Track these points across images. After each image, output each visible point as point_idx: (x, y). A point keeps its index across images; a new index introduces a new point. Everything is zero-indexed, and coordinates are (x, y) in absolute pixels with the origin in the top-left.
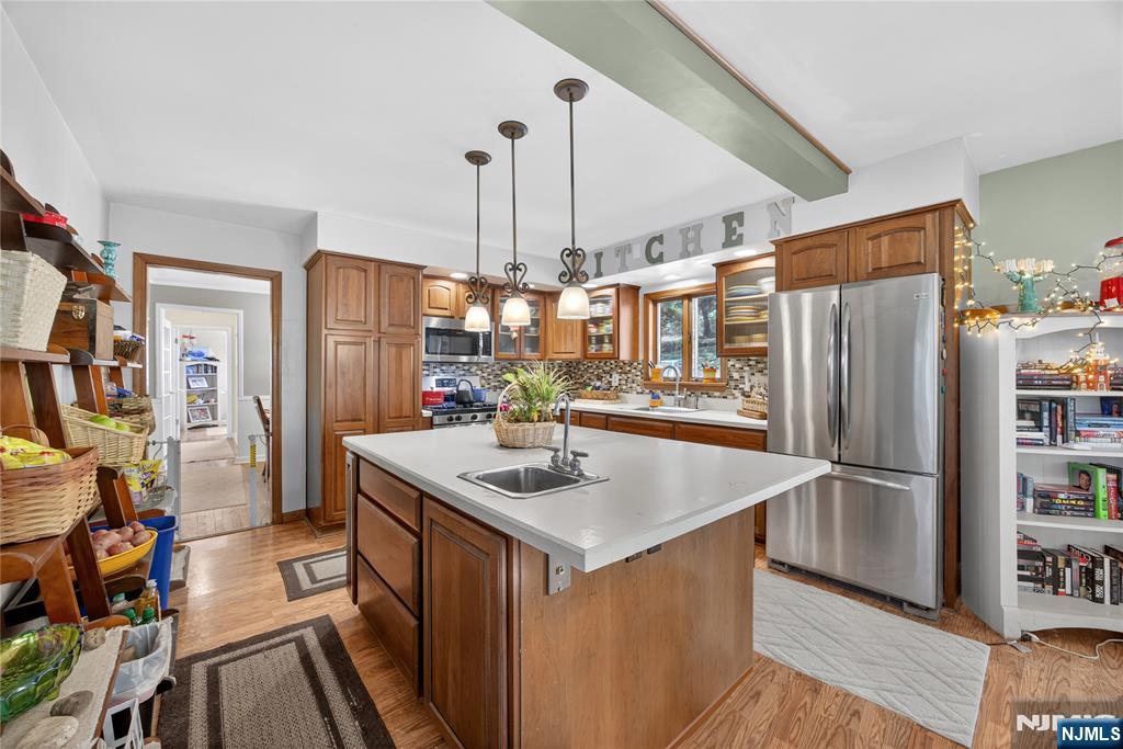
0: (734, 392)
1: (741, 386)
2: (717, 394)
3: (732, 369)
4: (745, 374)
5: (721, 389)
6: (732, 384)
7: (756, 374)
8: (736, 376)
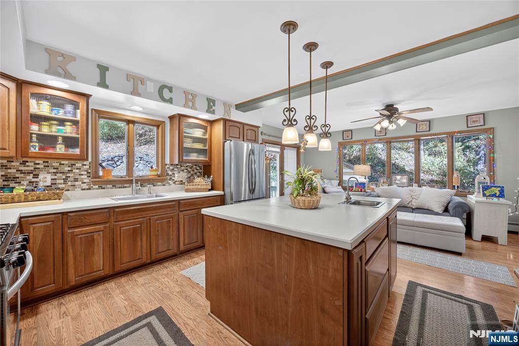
0: (169, 181)
1: (173, 178)
2: (160, 184)
3: (168, 169)
4: (175, 172)
5: (162, 181)
6: (169, 177)
7: (181, 172)
8: (170, 173)
